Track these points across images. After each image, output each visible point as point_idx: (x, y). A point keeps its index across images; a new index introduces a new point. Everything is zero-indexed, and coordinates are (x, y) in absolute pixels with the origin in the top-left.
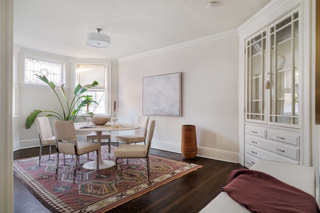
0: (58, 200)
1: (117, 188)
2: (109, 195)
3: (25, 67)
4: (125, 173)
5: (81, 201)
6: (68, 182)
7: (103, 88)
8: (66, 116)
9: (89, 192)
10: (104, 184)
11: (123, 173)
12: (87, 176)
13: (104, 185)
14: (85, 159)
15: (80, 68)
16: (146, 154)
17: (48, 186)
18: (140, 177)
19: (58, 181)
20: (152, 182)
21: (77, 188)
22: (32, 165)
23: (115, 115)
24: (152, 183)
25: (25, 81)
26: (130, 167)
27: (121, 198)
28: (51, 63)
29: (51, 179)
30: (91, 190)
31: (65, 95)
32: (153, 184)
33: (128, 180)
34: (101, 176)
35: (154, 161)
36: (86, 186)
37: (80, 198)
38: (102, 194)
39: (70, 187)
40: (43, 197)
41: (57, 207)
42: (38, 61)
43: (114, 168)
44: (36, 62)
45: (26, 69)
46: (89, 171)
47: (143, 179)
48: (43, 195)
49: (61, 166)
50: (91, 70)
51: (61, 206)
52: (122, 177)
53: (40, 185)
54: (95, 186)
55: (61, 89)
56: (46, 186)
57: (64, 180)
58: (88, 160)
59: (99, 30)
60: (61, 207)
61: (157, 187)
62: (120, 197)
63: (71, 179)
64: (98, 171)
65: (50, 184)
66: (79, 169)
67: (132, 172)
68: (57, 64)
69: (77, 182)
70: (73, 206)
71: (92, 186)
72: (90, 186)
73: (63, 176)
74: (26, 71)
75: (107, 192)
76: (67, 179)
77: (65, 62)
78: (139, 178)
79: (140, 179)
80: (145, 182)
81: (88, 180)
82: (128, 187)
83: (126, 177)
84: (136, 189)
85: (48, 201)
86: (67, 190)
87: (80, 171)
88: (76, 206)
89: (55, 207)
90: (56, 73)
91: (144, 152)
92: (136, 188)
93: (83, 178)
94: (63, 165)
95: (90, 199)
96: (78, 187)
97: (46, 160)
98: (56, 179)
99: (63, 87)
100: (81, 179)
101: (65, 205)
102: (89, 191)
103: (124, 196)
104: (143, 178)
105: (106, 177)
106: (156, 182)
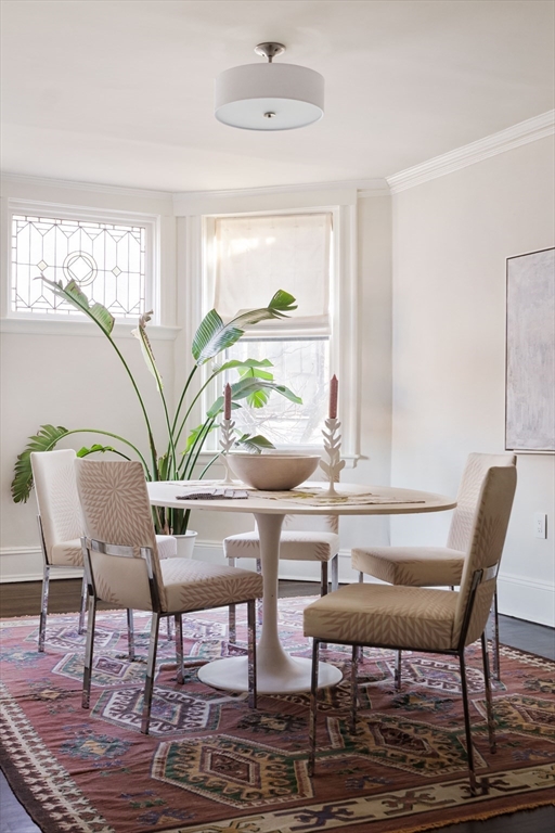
0: (67, 784)
1: (315, 781)
2: (268, 802)
3: (14, 250)
4: (372, 725)
5: (150, 806)
6: (126, 725)
7: (321, 321)
8: (161, 454)
9: (190, 779)
10: (264, 756)
11: (363, 725)
12: (206, 712)
13: (264, 761)
14: (217, 642)
15: (219, 238)
16: (457, 633)
17: (49, 728)
18: (441, 754)
19: (91, 715)
20: (491, 781)
21: (152, 753)
22: (16, 643)
23: (333, 442)
24: (491, 785)
25: (14, 309)
26: (407, 699)
27: (317, 824)
28: (108, 227)
29: (67, 706)
30: (202, 769)
31: (152, 358)
32: (493, 793)
33: (377, 754)
34: (264, 720)
35: (543, 690)
36: (189, 751)
37: (150, 794)
38: (240, 793)
39: (126, 744)
40: (22, 764)
41: (58, 809)
42: (58, 222)
43: (328, 695)
44: (49, 226)
45: (14, 259)
46: (218, 693)
47: (450, 760)
48: (22, 759)
49: (117, 661)
50: (270, 240)
51: (74, 808)
52: (353, 738)
53: (24, 722)
54: (223, 758)
55: (139, 337)
56: (42, 726)
57: (110, 716)
58: (231, 648)
59: (271, 48)
60: (72, 812)
61: (514, 809)
62: (313, 821)
63: (138, 717)
64: (257, 700)
65: (57, 724)
66: (181, 682)
67: (408, 726)
68: (130, 229)
69: (160, 729)
70: (113, 819)
71: (212, 756)
72: (202, 755)
73: (113, 700)
74: (14, 265)
75: (265, 788)
76: (124, 712)
77: (159, 218)
78: (434, 755)
79: (436, 760)
80: (457, 776)
81: (205, 729)
82: (366, 787)
83: (372, 741)
84: (400, 800)
85: (34, 784)
86: (113, 753)
87: (184, 688)
88: (125, 819)
89: (50, 806)
90: (124, 268)
91: (444, 622)
92: (402, 794)
93: (186, 720)
94: (124, 657)
95: (188, 804)
96: (156, 749)
97: (70, 630)
98: (86, 706)
99: (147, 324)
100: (175, 721)
101: (88, 810)
102: (194, 772)
103: (333, 820)
104: (454, 758)
105: (283, 726)
106: (512, 786)
